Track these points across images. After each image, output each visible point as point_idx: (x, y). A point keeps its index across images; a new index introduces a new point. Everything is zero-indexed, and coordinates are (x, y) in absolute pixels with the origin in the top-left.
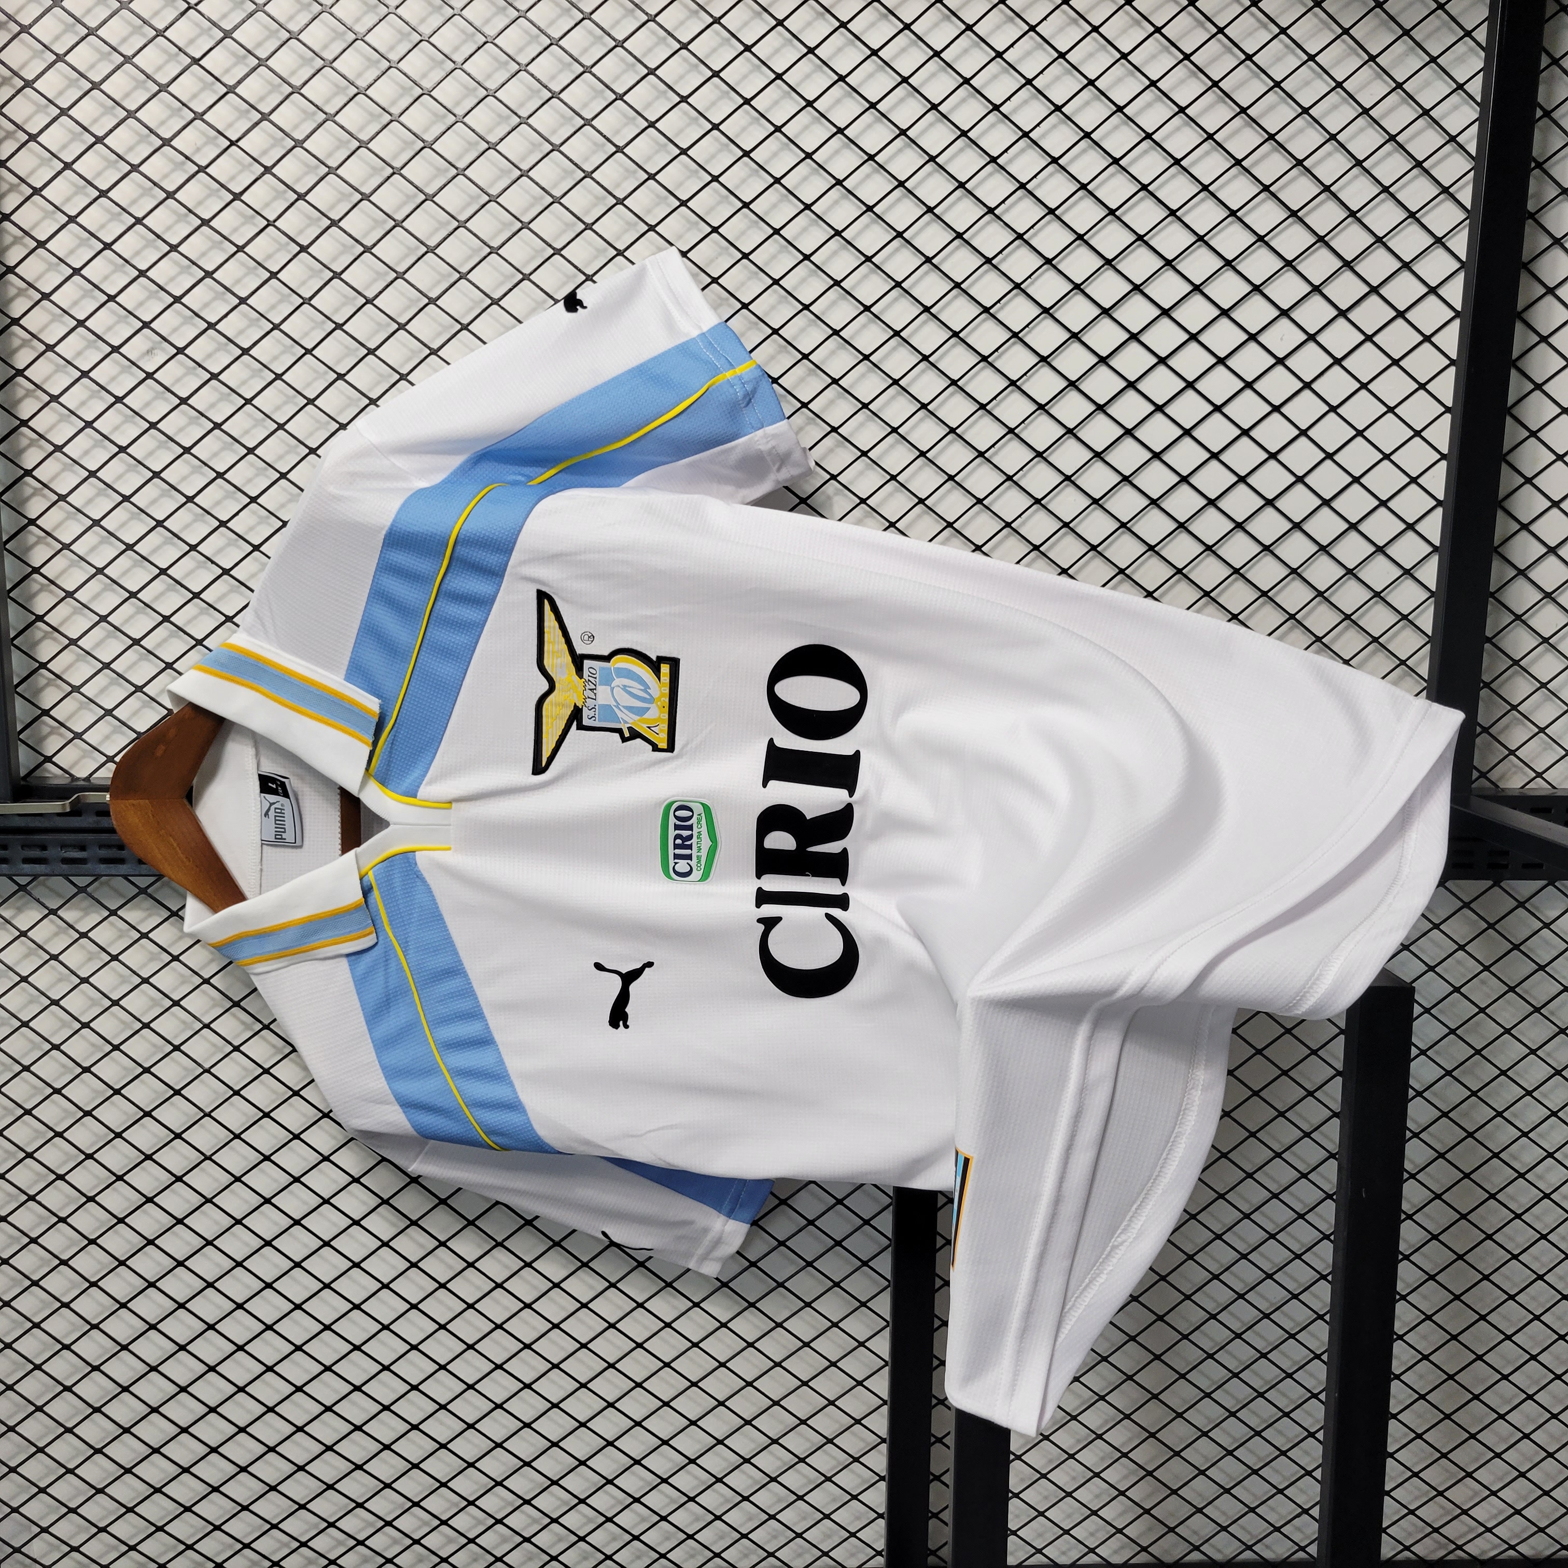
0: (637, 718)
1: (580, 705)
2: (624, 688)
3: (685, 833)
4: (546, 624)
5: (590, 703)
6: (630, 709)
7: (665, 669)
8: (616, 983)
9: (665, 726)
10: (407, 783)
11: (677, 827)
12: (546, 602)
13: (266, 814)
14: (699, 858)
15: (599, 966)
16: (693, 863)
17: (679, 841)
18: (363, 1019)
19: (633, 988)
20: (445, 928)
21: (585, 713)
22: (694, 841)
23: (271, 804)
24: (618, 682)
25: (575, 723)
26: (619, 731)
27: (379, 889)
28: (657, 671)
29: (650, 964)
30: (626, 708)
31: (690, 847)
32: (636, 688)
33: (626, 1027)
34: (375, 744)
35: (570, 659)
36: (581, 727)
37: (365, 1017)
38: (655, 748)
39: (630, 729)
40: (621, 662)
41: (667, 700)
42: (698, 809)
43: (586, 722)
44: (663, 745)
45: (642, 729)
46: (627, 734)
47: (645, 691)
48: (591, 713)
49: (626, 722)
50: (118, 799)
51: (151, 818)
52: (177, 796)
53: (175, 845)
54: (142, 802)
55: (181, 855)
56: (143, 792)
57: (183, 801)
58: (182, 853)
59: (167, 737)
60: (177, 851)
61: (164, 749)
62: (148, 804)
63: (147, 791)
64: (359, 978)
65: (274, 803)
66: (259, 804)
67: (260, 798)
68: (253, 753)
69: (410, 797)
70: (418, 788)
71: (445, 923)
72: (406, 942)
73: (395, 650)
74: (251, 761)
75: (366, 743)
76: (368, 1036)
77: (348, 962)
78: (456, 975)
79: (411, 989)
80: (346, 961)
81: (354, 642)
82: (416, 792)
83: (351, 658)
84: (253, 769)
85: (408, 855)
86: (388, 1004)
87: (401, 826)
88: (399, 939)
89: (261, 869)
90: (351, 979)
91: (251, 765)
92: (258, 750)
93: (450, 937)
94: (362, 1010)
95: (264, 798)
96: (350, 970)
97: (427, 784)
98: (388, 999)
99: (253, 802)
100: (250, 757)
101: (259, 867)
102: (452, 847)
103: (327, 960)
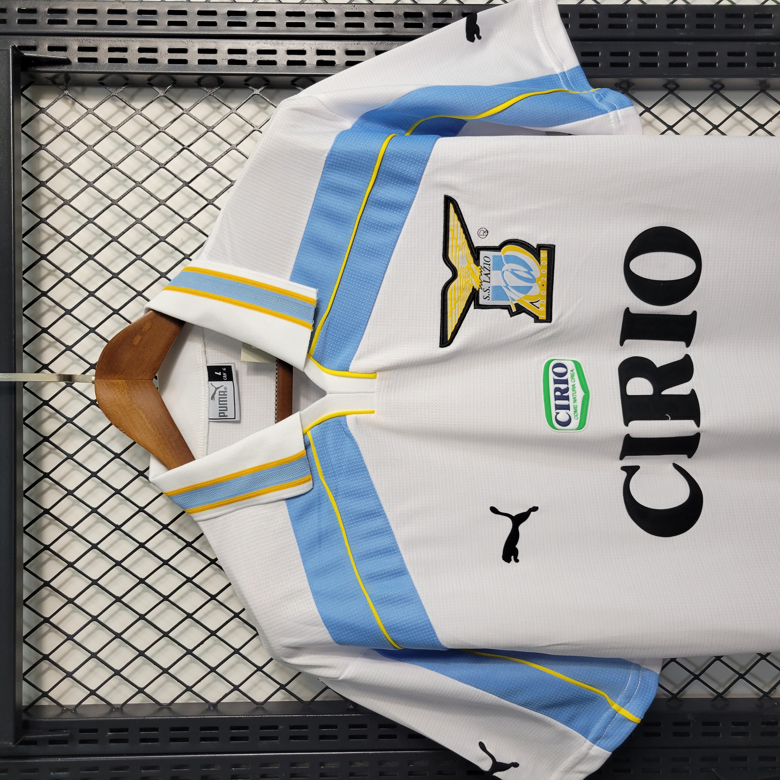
0: (522, 295)
1: (477, 287)
2: (513, 271)
3: (563, 386)
4: (451, 223)
5: (485, 286)
6: (517, 288)
7: (544, 254)
8: (508, 524)
9: (544, 301)
10: (339, 360)
11: (556, 382)
12: (451, 205)
13: (213, 397)
14: (575, 408)
15: (494, 510)
16: (571, 412)
17: (558, 393)
18: (298, 552)
19: (522, 528)
20: (368, 478)
21: (482, 294)
22: (570, 393)
23: (217, 389)
24: (508, 266)
25: (473, 303)
26: (508, 308)
27: (316, 446)
28: (538, 257)
29: (535, 509)
30: (513, 287)
31: (567, 398)
32: (522, 271)
33: (517, 561)
34: (314, 327)
35: (468, 251)
36: (478, 306)
37: (300, 551)
38: (537, 320)
39: (517, 305)
40: (509, 250)
41: (546, 279)
42: (570, 366)
43: (482, 301)
44: (543, 316)
45: (526, 305)
46: (514, 310)
47: (529, 273)
48: (486, 294)
49: (513, 300)
50: (101, 378)
51: (126, 394)
52: (147, 378)
53: (144, 416)
54: (120, 381)
55: (148, 425)
56: (122, 374)
57: (152, 382)
58: (149, 423)
59: (143, 329)
60: (145, 421)
61: (140, 339)
62: (124, 383)
63: (125, 372)
64: (297, 518)
65: (219, 388)
66: (208, 389)
67: (208, 384)
68: (203, 350)
69: (344, 370)
70: (350, 362)
71: (368, 474)
72: (336, 489)
73: (331, 253)
74: (201, 356)
75: (308, 327)
76: (303, 567)
77: (287, 505)
78: (377, 516)
79: (340, 528)
80: (286, 504)
81: (298, 249)
82: (349, 365)
83: (296, 263)
84: (203, 362)
85: (341, 417)
86: (320, 540)
87: (336, 395)
88: (330, 486)
89: (208, 442)
90: (289, 520)
91: (201, 359)
92: (206, 348)
93: (372, 485)
94: (298, 545)
95: (211, 384)
96: (289, 512)
97: (356, 360)
98: (320, 536)
99: (203, 387)
100: (201, 354)
101: (206, 440)
102: (375, 410)
103: (269, 504)
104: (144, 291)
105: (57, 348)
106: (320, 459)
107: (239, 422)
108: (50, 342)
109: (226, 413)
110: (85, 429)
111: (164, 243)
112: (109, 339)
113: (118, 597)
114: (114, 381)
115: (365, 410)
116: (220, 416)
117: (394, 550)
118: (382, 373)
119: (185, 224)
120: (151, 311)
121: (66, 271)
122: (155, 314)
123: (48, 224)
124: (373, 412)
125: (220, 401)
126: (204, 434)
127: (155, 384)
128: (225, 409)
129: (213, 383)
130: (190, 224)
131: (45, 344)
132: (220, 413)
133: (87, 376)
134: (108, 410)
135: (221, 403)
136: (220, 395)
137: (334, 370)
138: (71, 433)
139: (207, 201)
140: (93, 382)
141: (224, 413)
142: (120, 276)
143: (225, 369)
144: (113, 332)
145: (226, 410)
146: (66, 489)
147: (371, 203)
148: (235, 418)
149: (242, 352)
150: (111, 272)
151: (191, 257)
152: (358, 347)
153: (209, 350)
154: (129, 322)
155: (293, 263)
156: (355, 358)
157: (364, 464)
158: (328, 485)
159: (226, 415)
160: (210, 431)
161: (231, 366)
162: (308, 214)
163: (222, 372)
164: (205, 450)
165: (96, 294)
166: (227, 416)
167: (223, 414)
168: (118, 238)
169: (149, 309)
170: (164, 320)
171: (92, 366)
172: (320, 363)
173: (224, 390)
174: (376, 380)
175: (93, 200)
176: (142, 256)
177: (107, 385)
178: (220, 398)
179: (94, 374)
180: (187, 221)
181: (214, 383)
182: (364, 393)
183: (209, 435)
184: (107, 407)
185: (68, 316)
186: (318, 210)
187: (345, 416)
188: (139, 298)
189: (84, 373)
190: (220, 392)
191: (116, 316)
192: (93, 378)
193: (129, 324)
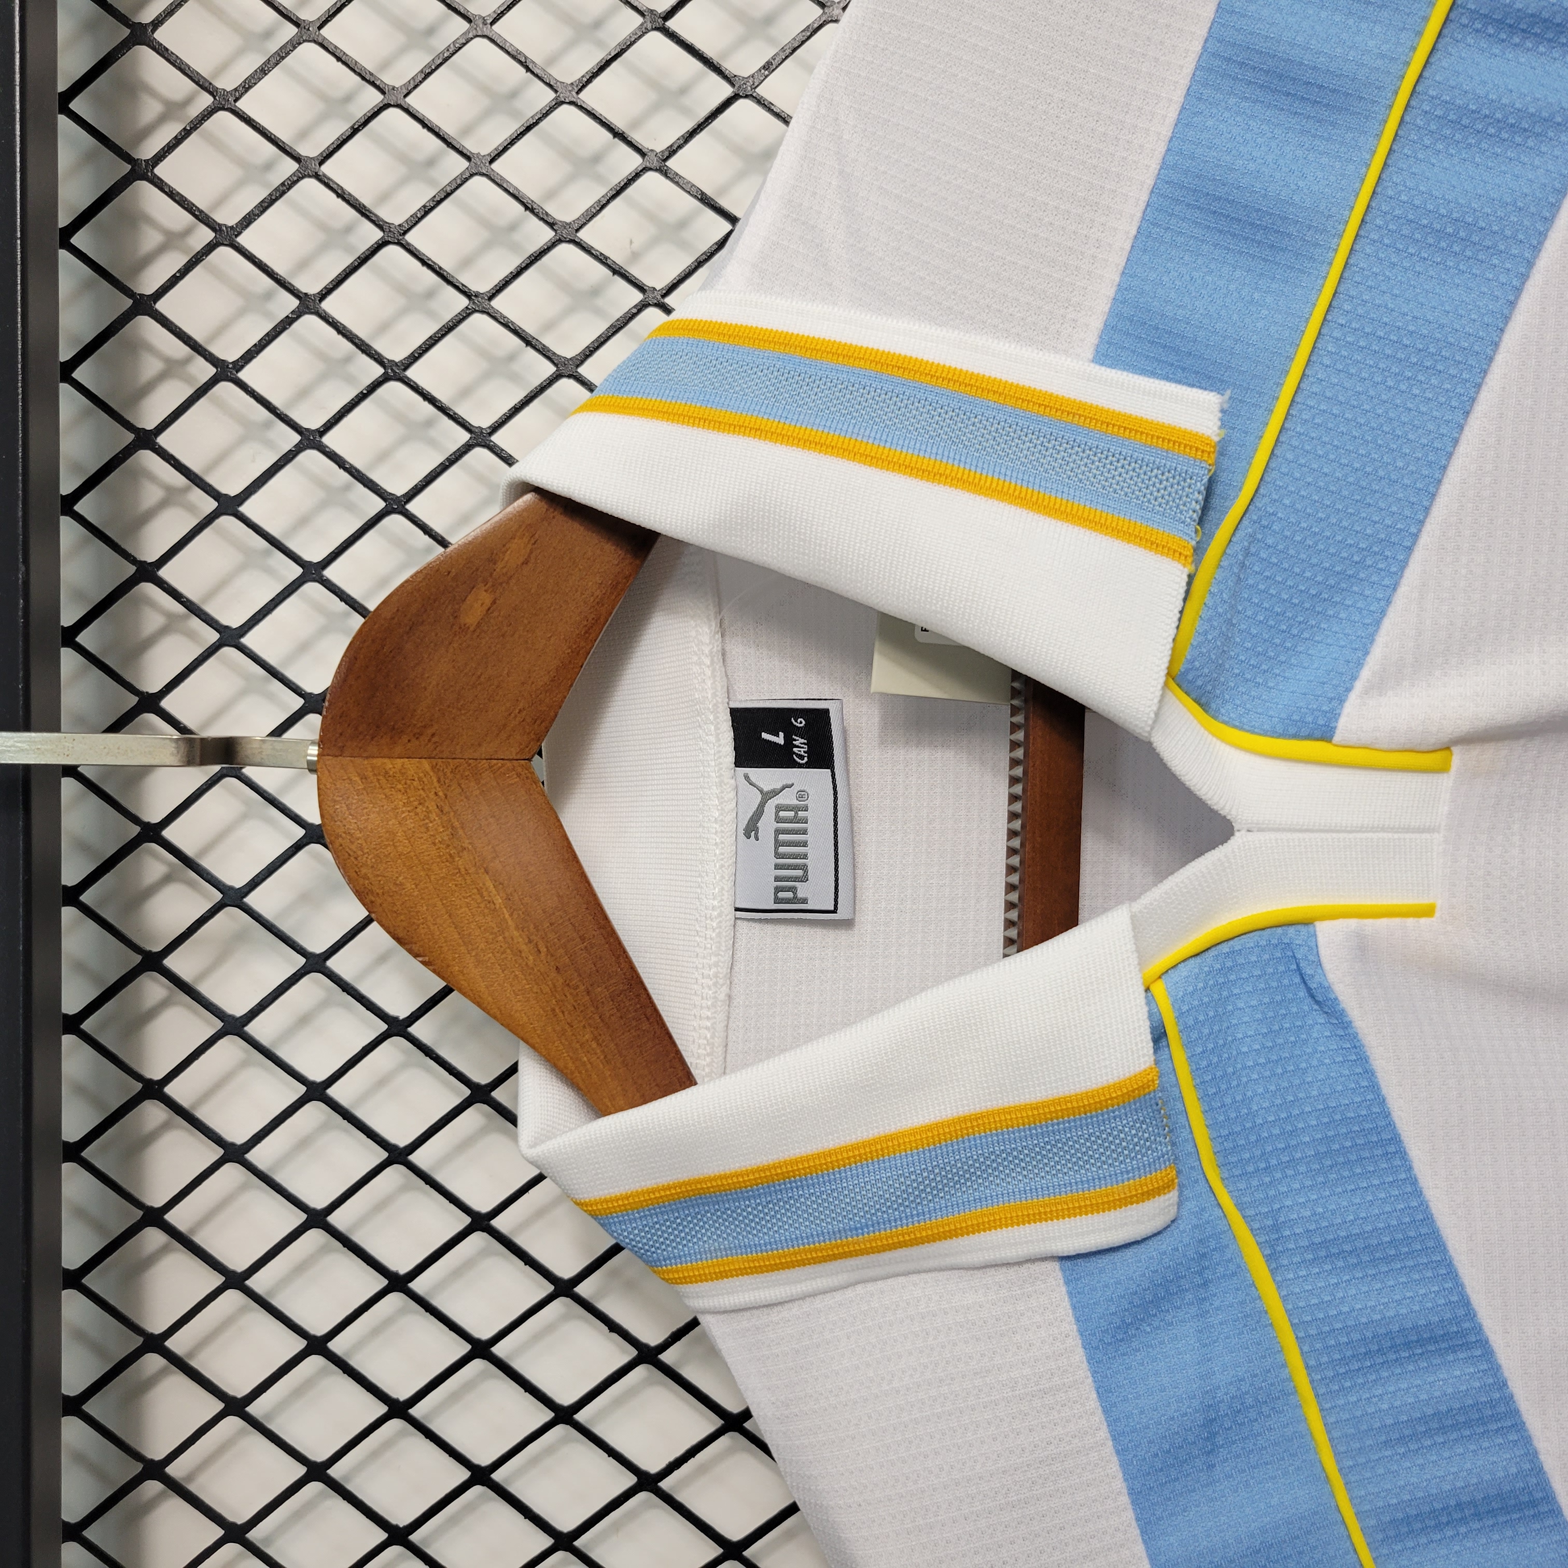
13: (751, 829)
23: (767, 796)
27: (1187, 1045)
50: (341, 752)
51: (433, 816)
52: (513, 752)
53: (499, 900)
54: (411, 766)
55: (516, 933)
56: (418, 736)
57: (528, 768)
58: (517, 928)
59: (500, 565)
60: (504, 919)
61: (488, 602)
62: (426, 774)
63: (430, 731)
64: (1107, 1339)
65: (775, 793)
66: (732, 794)
67: (734, 777)
68: (717, 647)
69: (1310, 737)
70: (1342, 701)
71: (1410, 1169)
72: (1276, 1228)
73: (1272, 246)
74: (708, 672)
75: (1174, 553)
76: (1139, 1549)
77: (1067, 1282)
78: (1453, 1349)
79: (1295, 1391)
80: (1059, 1274)
81: (1134, 232)
82: (1334, 715)
83: (1120, 288)
84: (714, 695)
85: (1291, 930)
86: (1212, 1435)
87: (1272, 836)
88: (1251, 1212)
89: (730, 997)
90: (1074, 1343)
91: (709, 683)
92: (727, 639)
93: (1428, 1219)
94: (1118, 1452)
95: (747, 777)
96: (1074, 1308)
97: (1366, 692)
98: (1213, 1420)
99: (715, 790)
100: (707, 661)
101: (725, 989)
102: (1439, 903)
103: (992, 1271)
104: (496, 427)
105: (192, 635)
106: (1204, 1098)
107: (848, 924)
108: (170, 616)
109: (803, 890)
110: (284, 926)
111: (571, 247)
112: (372, 606)
113: (397, 1527)
114: (388, 764)
115: (1396, 902)
116: (777, 900)
117: (1533, 1504)
118: (1475, 751)
119: (650, 174)
120: (529, 497)
121: (222, 356)
122: (543, 506)
123: (160, 184)
124: (1428, 912)
125: (778, 844)
126: (716, 964)
127: (537, 772)
128: (799, 873)
129: (753, 772)
130: (665, 172)
131: (152, 621)
132: (778, 890)
133: (289, 741)
134: (366, 877)
135: (782, 849)
136: (778, 820)
137: (1265, 733)
138: (240, 938)
139: (733, 85)
140: (312, 768)
141: (793, 890)
142: (411, 373)
143: (800, 723)
144: (383, 582)
145: (804, 879)
146: (218, 1140)
147: (1464, 20)
148: (835, 911)
149: (877, 658)
150: (378, 358)
151: (669, 300)
152: (1372, 642)
153: (736, 649)
154: (443, 543)
155: (1111, 292)
156: (1359, 685)
157: (1391, 1125)
158: (1240, 1206)
159: (800, 895)
160: (741, 955)
161: (827, 711)
162: (1184, 81)
163: (790, 732)
164: (720, 1027)
165: (328, 440)
166: (805, 901)
167: (790, 895)
168: (405, 232)
169: (526, 487)
170: (576, 531)
171: (312, 704)
172: (1205, 706)
173: (795, 802)
174: (1446, 782)
175: (320, 106)
176: (491, 298)
177: (364, 778)
178: (778, 832)
179: (316, 737)
180: (656, 164)
181: (756, 774)
182: (1393, 830)
183: (736, 968)
184: (365, 865)
185: (226, 521)
186: (1229, 60)
187: (1307, 923)
188: (480, 454)
189: (279, 731)
190: (779, 808)
191: (395, 521)
192: (313, 751)
193: (441, 550)
